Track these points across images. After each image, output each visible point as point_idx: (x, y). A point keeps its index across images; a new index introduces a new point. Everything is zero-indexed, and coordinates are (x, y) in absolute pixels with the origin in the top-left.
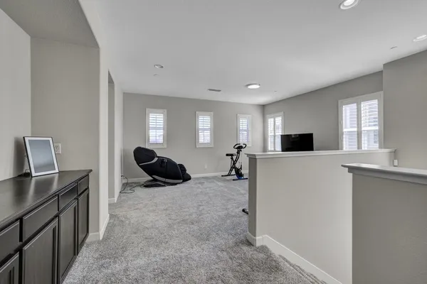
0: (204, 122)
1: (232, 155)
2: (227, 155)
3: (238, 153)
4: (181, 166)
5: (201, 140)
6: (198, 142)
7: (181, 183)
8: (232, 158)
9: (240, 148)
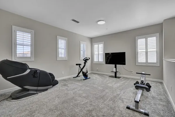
0: (62, 44)
1: (80, 65)
2: (77, 65)
3: (85, 63)
4: (51, 75)
5: (60, 56)
6: (58, 56)
7: (52, 87)
8: (80, 66)
9: (86, 60)
